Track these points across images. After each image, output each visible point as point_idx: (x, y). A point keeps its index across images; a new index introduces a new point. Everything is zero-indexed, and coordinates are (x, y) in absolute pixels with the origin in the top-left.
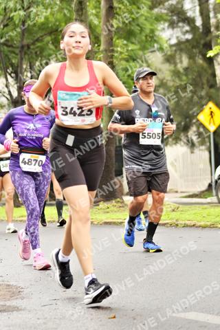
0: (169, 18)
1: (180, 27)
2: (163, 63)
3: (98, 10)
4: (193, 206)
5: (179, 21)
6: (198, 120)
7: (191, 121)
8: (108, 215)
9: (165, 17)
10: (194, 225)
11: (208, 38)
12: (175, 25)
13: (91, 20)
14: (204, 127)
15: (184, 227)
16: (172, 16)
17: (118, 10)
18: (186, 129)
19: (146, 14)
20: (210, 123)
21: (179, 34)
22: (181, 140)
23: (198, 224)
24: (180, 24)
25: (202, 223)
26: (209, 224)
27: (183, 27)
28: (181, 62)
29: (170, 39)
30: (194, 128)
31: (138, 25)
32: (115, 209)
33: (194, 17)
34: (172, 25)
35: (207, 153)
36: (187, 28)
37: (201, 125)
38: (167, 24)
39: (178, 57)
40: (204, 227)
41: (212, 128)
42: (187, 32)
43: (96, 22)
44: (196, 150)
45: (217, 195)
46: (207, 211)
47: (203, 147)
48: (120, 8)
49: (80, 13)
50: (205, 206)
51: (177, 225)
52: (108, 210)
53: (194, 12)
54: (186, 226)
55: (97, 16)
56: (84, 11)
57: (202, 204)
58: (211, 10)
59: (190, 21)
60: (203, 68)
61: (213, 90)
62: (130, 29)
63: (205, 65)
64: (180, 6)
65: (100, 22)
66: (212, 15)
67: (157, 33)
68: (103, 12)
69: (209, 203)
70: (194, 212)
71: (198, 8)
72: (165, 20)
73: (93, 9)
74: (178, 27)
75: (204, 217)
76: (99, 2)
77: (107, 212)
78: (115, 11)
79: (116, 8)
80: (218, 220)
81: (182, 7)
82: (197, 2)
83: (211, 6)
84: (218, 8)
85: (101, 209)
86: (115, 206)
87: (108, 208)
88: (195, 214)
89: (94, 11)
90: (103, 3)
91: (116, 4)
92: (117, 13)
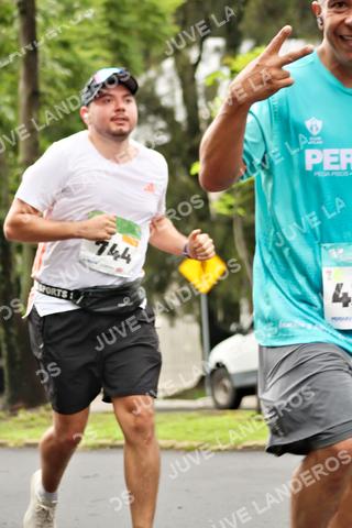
3: (14, 97)
4: (172, 415)
6: (181, 275)
7: (169, 274)
8: (32, 431)
13: (4, 114)
18: (161, 287)
20: (200, 278)
23: (179, 445)
25: (186, 444)
27: (154, 122)
30: (174, 288)
35: (195, 328)
36: (162, 124)
37: (184, 281)
40: (189, 450)
41: (203, 287)
43: (11, 116)
44: (179, 323)
45: (213, 395)
46: (193, 423)
47: (189, 317)
48: (50, 95)
50: (193, 414)
52: (32, 423)
53: (173, 97)
55: (13, 106)
57: (188, 409)
59: (166, 114)
64: (149, 89)
65: (17, 117)
66: (201, 103)
69: (199, 409)
70: (171, 425)
71: (179, 94)
74: (147, 122)
75: (188, 433)
76: (15, 84)
77: (31, 427)
78: (41, 99)
79: (44, 94)
80: (210, 437)
81: (153, 89)
82: (177, 82)
83: (200, 90)
84: (211, 92)
85: (21, 421)
86: (43, 416)
87: (32, 419)
88: (174, 428)
89: (8, 99)
90: (22, 86)
91: (43, 88)
92: (46, 103)
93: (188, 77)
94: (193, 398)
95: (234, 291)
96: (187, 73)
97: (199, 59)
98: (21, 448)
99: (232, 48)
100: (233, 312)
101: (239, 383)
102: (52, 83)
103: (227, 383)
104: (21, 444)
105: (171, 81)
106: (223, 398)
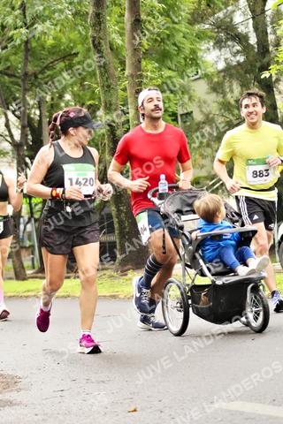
0: (215, 35)
1: (229, 46)
2: (208, 93)
5: (227, 39)
9: (209, 34)
11: (266, 60)
12: (223, 44)
16: (218, 32)
17: (147, 24)
19: (184, 29)
21: (229, 55)
24: (230, 43)
28: (232, 91)
29: (216, 62)
31: (175, 44)
33: (247, 34)
34: (219, 44)
38: (212, 44)
39: (227, 84)
42: (238, 52)
49: (98, 28)
56: (103, 26)
58: (268, 23)
62: (164, 49)
67: (200, 54)
72: (211, 38)
73: (115, 24)
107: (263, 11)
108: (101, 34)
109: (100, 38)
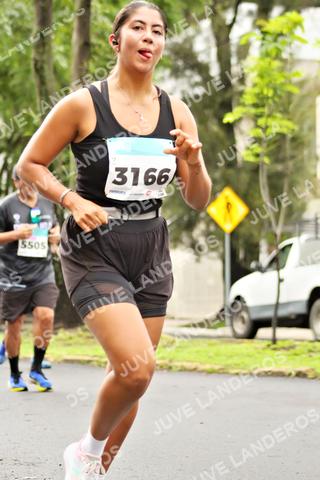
0: (170, 63)
1: (186, 76)
3: (68, 47)
4: (196, 341)
5: (185, 68)
6: (208, 215)
7: (197, 215)
8: (70, 349)
9: (165, 61)
10: (195, 369)
11: (227, 95)
12: (179, 73)
13: (57, 61)
14: (216, 225)
15: (181, 370)
16: (176, 60)
17: (97, 48)
18: (190, 226)
20: (225, 219)
21: (186, 87)
22: (181, 242)
23: (201, 367)
24: (188, 73)
25: (207, 367)
26: (217, 367)
27: (191, 76)
30: (201, 227)
32: (81, 340)
33: (207, 64)
34: (176, 73)
35: (218, 264)
36: (197, 78)
37: (211, 221)
38: (168, 72)
40: (210, 372)
41: (228, 227)
42: (197, 84)
43: (63, 64)
44: (204, 259)
45: (232, 325)
46: (214, 349)
47: (214, 254)
48: (100, 46)
49: (41, 50)
50: (214, 341)
51: (170, 368)
52: (71, 342)
53: (208, 55)
54: (183, 370)
55: (66, 55)
56: (47, 48)
57: (209, 337)
58: (233, 53)
59: (202, 69)
60: (217, 137)
61: (231, 172)
63: (222, 134)
64: (187, 46)
65: (69, 64)
66: (234, 60)
68: (75, 49)
69: (219, 337)
70: (195, 349)
71: (214, 51)
72: (166, 66)
73: (60, 45)
74: (184, 76)
75: (210, 357)
76: (69, 35)
77: (69, 345)
78: (92, 49)
79: (94, 46)
80: (230, 362)
81: (191, 47)
82: (213, 41)
83: (233, 49)
84: (243, 51)
85: (60, 340)
86: (80, 336)
87: (71, 338)
88: (197, 352)
89: (62, 48)
90: (75, 37)
91: (94, 40)
92: (95, 53)
93: (223, 38)
94: (215, 328)
95: (256, 233)
96: (222, 33)
97: (234, 20)
98: (59, 363)
99: (264, 12)
100: (253, 251)
101: (256, 315)
102: (102, 36)
103: (245, 315)
104: (60, 360)
105: (207, 40)
106: (241, 328)
107: (228, 40)
108: (45, 57)
109: (43, 62)
